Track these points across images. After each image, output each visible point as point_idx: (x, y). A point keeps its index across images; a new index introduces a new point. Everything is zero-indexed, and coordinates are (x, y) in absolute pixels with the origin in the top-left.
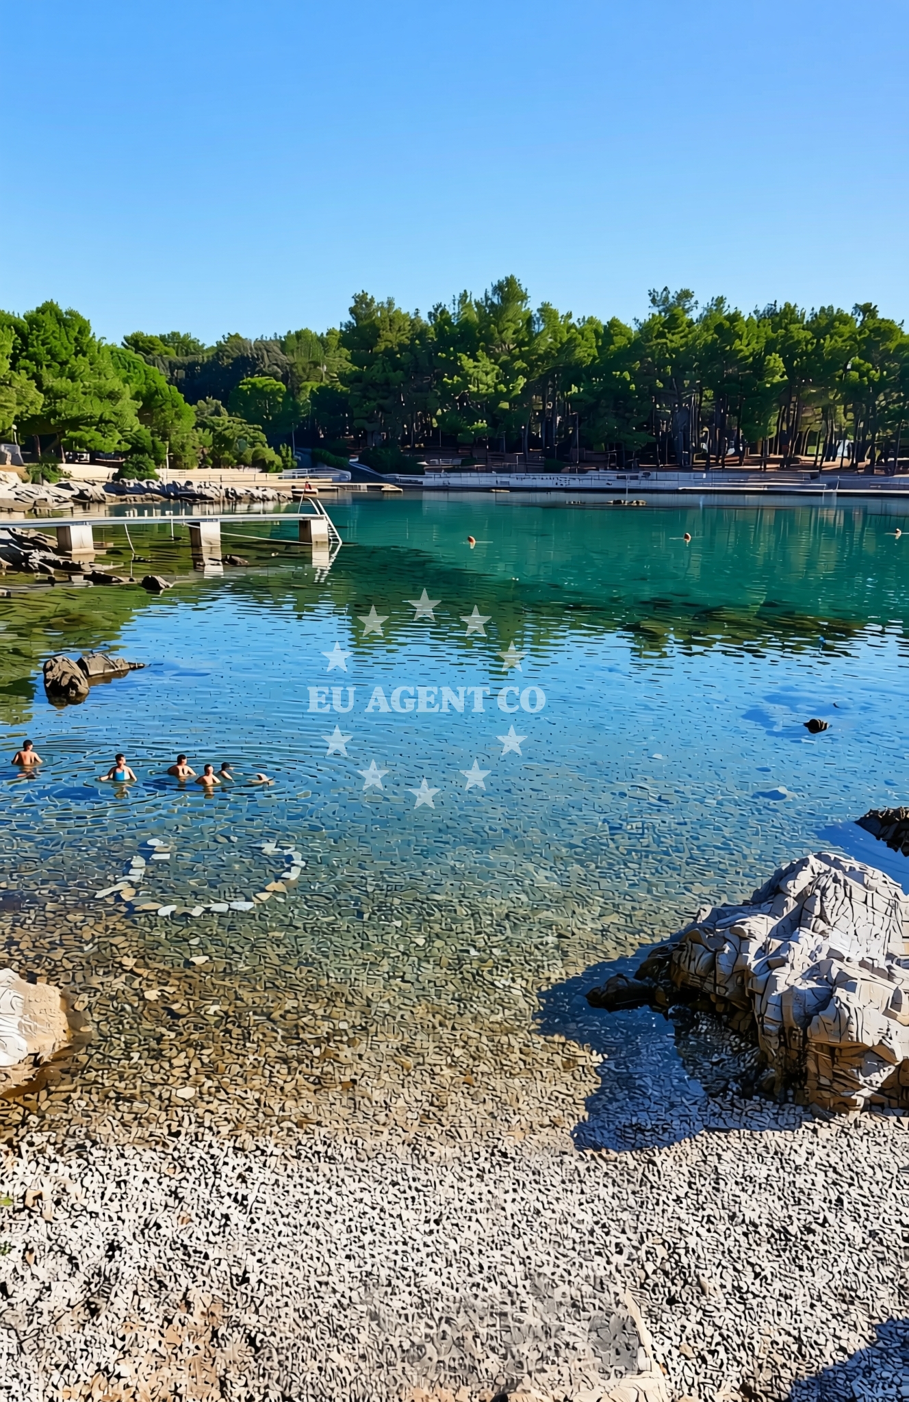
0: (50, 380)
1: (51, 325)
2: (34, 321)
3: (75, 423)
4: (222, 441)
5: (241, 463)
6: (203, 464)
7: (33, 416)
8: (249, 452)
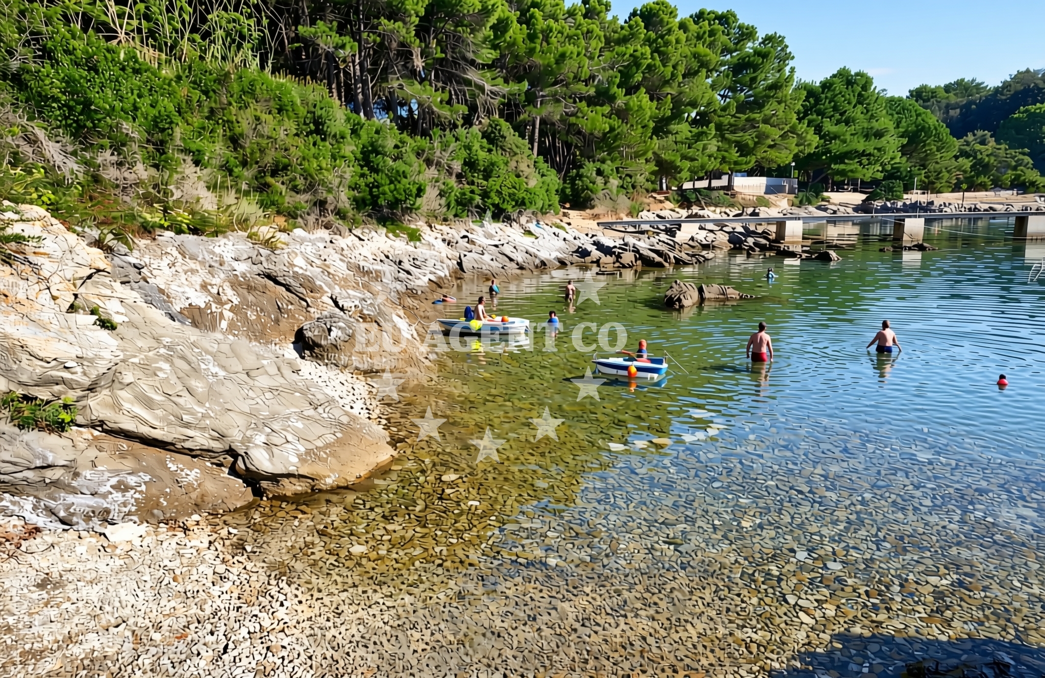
0: (829, 126)
1: (839, 86)
2: (826, 85)
3: (841, 158)
4: (981, 167)
5: (998, 185)
6: (956, 188)
7: (809, 154)
8: (1009, 175)
